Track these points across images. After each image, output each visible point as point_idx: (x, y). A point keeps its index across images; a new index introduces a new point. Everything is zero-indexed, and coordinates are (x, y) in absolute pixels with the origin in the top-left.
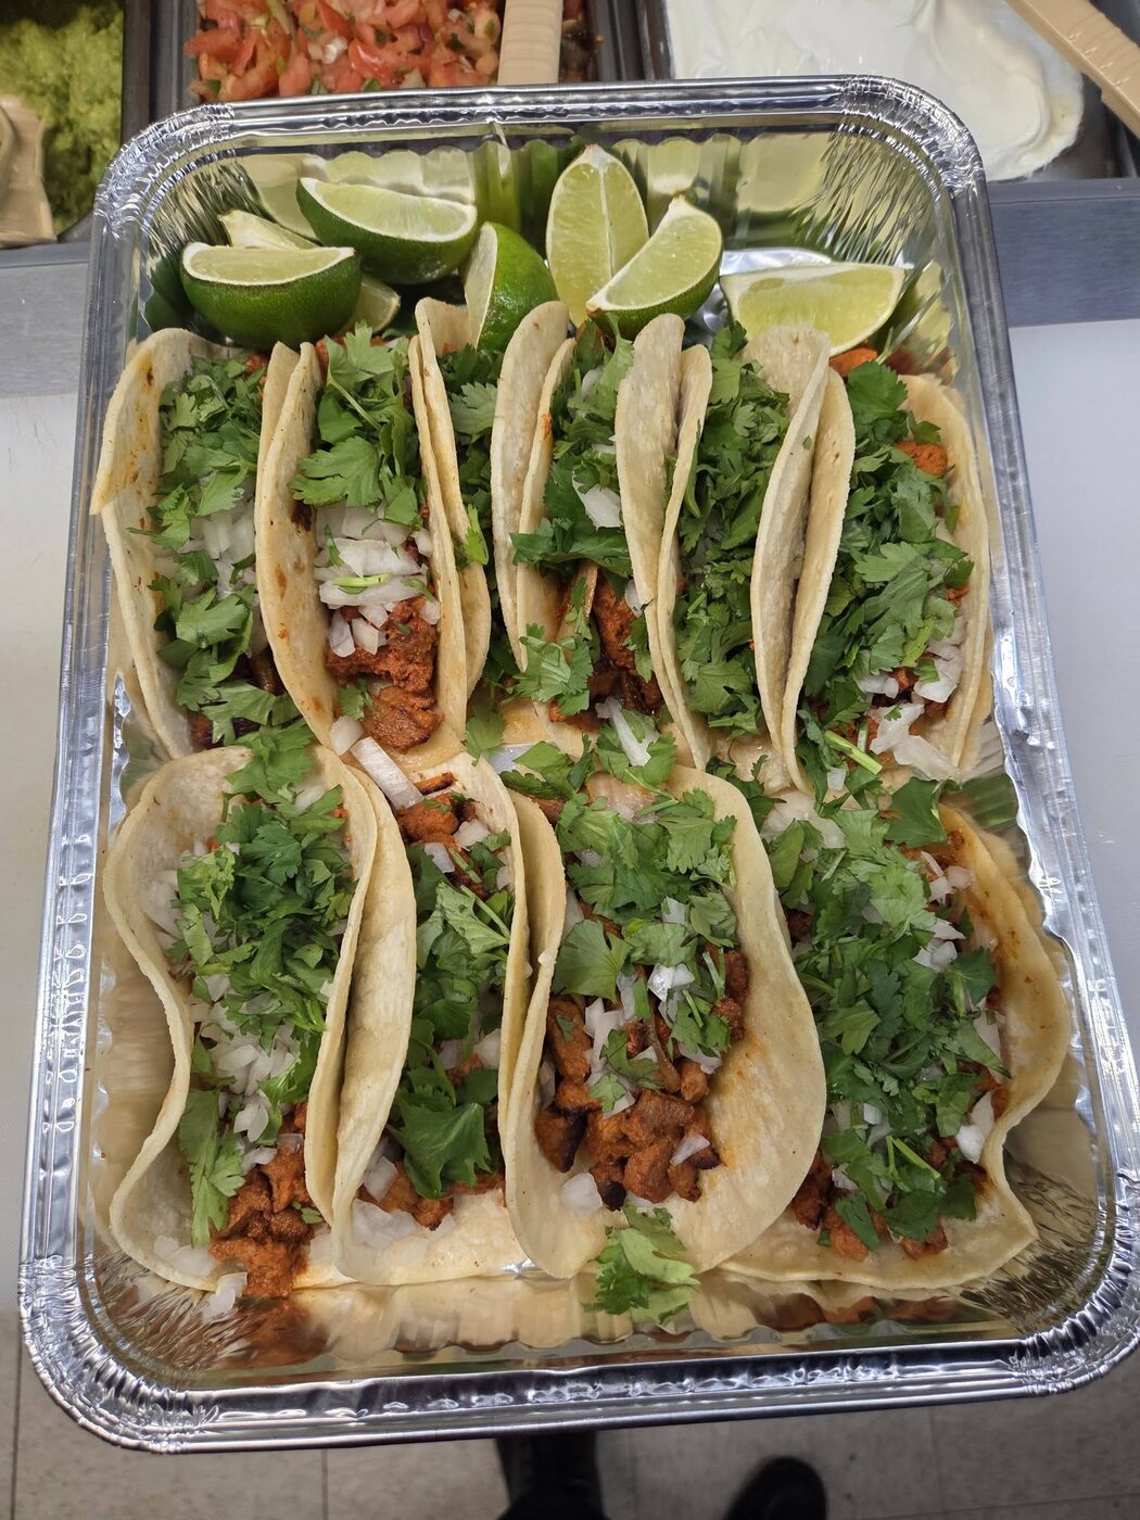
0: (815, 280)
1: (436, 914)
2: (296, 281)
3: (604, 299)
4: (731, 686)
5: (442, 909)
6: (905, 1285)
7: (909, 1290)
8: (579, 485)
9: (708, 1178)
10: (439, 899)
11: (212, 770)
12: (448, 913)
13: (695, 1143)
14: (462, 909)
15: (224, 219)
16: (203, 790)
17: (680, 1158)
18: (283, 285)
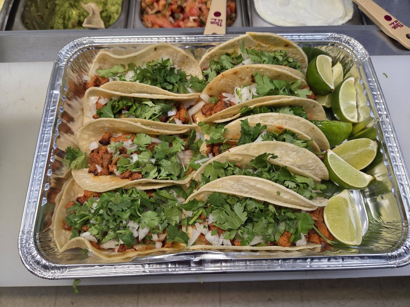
0: (350, 217)
1: (154, 105)
2: (320, 75)
3: (331, 153)
4: (210, 178)
5: (155, 107)
6: (56, 215)
7: (55, 216)
8: (263, 135)
9: (92, 175)
10: (157, 106)
11: (197, 72)
12: (154, 108)
13: (99, 169)
14: (155, 111)
15: (338, 63)
16: (193, 71)
17: (97, 166)
18: (318, 72)
